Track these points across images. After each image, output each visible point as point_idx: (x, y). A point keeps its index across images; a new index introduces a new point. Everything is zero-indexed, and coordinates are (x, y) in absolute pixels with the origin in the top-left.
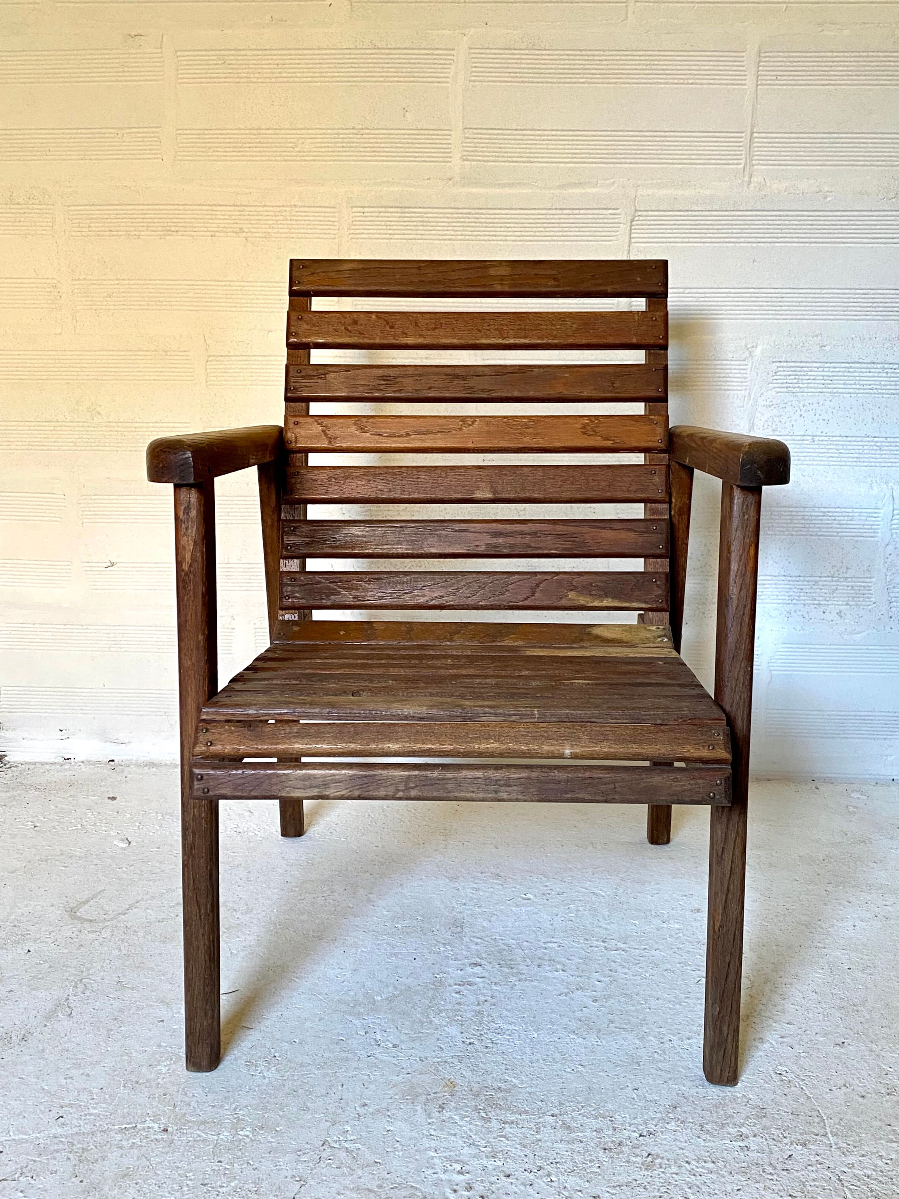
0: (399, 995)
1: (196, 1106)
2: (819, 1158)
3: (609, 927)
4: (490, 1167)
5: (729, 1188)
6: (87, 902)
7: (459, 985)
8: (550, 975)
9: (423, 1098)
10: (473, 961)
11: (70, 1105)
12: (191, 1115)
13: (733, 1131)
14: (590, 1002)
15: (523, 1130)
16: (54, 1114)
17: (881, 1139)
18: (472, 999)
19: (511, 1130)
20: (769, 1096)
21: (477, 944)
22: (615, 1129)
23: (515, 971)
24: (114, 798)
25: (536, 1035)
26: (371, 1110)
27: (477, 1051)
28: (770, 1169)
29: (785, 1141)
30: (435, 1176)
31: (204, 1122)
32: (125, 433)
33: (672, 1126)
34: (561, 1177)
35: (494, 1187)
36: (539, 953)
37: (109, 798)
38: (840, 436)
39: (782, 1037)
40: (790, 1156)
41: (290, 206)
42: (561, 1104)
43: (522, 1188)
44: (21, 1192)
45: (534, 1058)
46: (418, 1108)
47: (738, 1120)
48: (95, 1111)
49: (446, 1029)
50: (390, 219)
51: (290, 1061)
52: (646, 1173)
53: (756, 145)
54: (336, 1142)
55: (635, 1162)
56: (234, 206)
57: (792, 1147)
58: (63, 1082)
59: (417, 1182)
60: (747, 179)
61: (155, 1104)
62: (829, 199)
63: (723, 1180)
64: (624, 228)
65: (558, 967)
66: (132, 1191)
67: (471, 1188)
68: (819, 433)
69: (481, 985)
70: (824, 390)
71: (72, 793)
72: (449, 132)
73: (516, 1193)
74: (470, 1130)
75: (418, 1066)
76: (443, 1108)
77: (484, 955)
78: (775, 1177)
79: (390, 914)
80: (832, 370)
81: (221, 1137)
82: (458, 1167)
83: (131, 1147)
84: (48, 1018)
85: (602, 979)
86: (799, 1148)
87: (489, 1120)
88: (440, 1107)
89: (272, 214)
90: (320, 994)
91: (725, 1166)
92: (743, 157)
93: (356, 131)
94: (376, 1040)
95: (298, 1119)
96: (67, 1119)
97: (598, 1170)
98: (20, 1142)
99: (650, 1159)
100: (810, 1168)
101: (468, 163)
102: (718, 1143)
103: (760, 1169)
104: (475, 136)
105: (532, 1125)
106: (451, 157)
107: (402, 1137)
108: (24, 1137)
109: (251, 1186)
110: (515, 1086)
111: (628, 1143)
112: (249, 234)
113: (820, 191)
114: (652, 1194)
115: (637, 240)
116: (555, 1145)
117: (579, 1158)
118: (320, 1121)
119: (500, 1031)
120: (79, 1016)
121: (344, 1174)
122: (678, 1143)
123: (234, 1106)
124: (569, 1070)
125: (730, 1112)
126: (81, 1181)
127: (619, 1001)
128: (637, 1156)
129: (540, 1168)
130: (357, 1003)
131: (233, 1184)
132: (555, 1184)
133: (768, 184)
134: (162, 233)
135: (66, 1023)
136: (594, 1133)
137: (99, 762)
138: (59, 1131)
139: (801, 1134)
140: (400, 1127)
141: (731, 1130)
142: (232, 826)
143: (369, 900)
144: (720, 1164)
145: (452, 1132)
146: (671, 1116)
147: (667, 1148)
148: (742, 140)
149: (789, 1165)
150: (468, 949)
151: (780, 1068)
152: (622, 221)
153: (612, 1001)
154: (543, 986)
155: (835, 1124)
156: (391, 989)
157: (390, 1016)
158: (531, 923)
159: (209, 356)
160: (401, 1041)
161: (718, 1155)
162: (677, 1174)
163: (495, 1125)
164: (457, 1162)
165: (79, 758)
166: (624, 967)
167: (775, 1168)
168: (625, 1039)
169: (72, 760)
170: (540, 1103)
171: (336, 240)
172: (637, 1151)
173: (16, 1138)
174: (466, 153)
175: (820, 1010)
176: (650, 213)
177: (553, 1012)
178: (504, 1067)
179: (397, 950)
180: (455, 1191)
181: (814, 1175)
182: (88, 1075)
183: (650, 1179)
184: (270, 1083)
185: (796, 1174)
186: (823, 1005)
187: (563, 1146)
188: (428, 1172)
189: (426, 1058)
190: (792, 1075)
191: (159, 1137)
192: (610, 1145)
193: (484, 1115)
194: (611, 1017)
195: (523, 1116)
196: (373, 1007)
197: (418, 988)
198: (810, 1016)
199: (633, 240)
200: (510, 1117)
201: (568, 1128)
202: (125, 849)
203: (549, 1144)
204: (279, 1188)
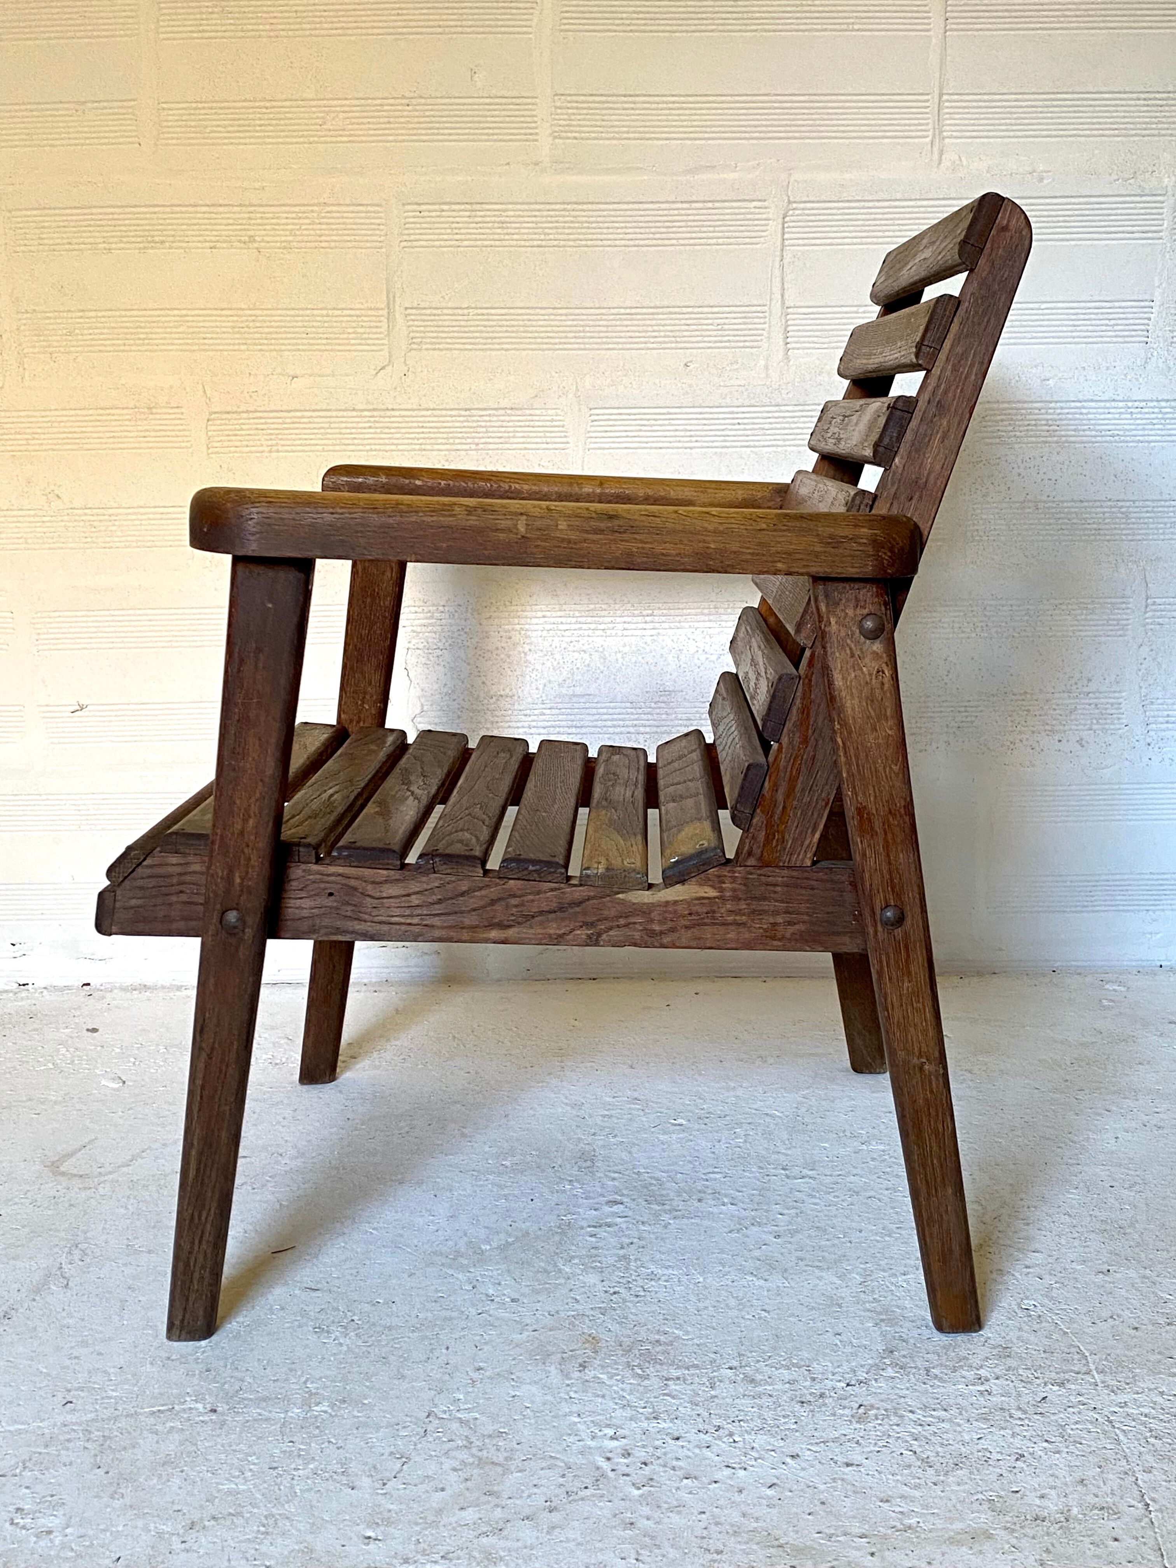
0: (513, 1243)
1: (251, 1381)
2: (1081, 1398)
3: (789, 1152)
4: (653, 1430)
5: (967, 1437)
6: (72, 1154)
7: (595, 1227)
8: (715, 1210)
9: (556, 1357)
10: (610, 1198)
11: (80, 1389)
12: (246, 1392)
13: (970, 1375)
14: (770, 1238)
15: (693, 1387)
16: (60, 1399)
17: (1160, 1373)
18: (613, 1241)
19: (677, 1387)
20: (1014, 1335)
21: (614, 1179)
22: (814, 1379)
23: (667, 1207)
24: (95, 1030)
25: (701, 1280)
26: (488, 1374)
27: (624, 1301)
28: (1019, 1414)
29: (1037, 1382)
30: (581, 1443)
31: (265, 1399)
32: (95, 524)
33: (890, 1372)
34: (746, 1436)
35: (659, 1453)
36: (699, 1185)
37: (88, 1030)
38: (1073, 501)
39: (1027, 1267)
40: (1044, 1398)
41: (319, 205)
42: (740, 1355)
43: (697, 1451)
44: (27, 1487)
45: (701, 1305)
46: (552, 1368)
47: (975, 1361)
48: (114, 1394)
49: (581, 1277)
50: (458, 219)
51: (374, 1324)
52: (858, 1426)
53: (946, 110)
54: (445, 1412)
55: (842, 1415)
56: (240, 205)
57: (1047, 1388)
58: (68, 1362)
59: (558, 1452)
60: (936, 156)
61: (195, 1381)
62: (1045, 182)
63: (958, 1429)
64: (774, 226)
65: (726, 1200)
66: (177, 1481)
67: (629, 1454)
68: (1044, 498)
69: (624, 1226)
70: (1049, 439)
71: (35, 1026)
72: (533, 101)
73: (688, 1457)
74: (622, 1390)
75: (549, 1321)
76: (585, 1367)
77: (625, 1192)
78: (1027, 1422)
79: (494, 1150)
80: (1059, 411)
81: (290, 1414)
82: (610, 1432)
83: (170, 1432)
84: (37, 1291)
85: (785, 1211)
86: (1056, 1388)
87: (647, 1377)
88: (581, 1365)
89: (294, 215)
90: (407, 1246)
91: (961, 1414)
92: (930, 127)
93: (406, 101)
94: (487, 1295)
95: (392, 1389)
96: (77, 1405)
97: (794, 1426)
98: (19, 1432)
99: (861, 1411)
100: (1071, 1410)
101: (561, 141)
102: (951, 1388)
103: (1006, 1414)
104: (569, 105)
105: (705, 1380)
106: (537, 134)
107: (533, 1402)
108: (22, 1427)
109: (337, 1468)
110: (678, 1337)
111: (832, 1394)
112: (263, 244)
113: (1034, 171)
114: (867, 1449)
115: (792, 242)
116: (737, 1401)
117: (768, 1415)
118: (421, 1389)
119: (653, 1277)
120: (79, 1287)
121: (459, 1447)
122: (898, 1391)
123: (303, 1379)
124: (750, 1317)
125: (963, 1353)
126: (107, 1473)
127: (809, 1236)
128: (845, 1408)
129: (718, 1428)
130: (458, 1254)
131: (312, 1466)
132: (741, 1445)
133: (965, 163)
134: (141, 245)
135: (62, 1296)
136: (787, 1386)
137: (67, 987)
138: (69, 1418)
139: (1057, 1373)
140: (529, 1392)
141: (965, 1373)
142: (265, 1056)
143: (464, 1135)
144: (954, 1411)
145: (598, 1393)
146: (887, 1361)
147: (883, 1397)
148: (927, 104)
149: (1044, 1408)
150: (603, 1186)
151: (1026, 1302)
152: (771, 216)
153: (800, 1236)
154: (706, 1223)
155: (1101, 1360)
156: (502, 1235)
157: (504, 1267)
158: (686, 1153)
159: (211, 413)
160: (523, 1295)
161: (952, 1402)
162: (898, 1425)
163: (654, 1382)
164: (608, 1426)
165: (40, 984)
166: (812, 1197)
167: (1025, 1412)
168: (820, 1278)
169: (30, 987)
170: (713, 1356)
171: (384, 250)
172: (844, 1403)
173: (11, 1428)
174: (557, 129)
175: (1076, 1235)
176: (809, 205)
177: (722, 1251)
178: (661, 1317)
179: (506, 1191)
180: (609, 1459)
181: (1076, 1418)
182: (100, 1354)
183: (863, 1433)
184: (349, 1349)
185: (1053, 1418)
186: (1079, 1229)
187: (747, 1401)
188: (571, 1439)
189: (557, 1312)
190: (1043, 1309)
191: (206, 1418)
192: (809, 1398)
193: (639, 1372)
194: (799, 1254)
195: (692, 1371)
196: (481, 1258)
197: (539, 1233)
198: (1063, 1242)
199: (787, 243)
200: (675, 1373)
201: (752, 1381)
202: (118, 1090)
203: (729, 1401)
204: (375, 1467)
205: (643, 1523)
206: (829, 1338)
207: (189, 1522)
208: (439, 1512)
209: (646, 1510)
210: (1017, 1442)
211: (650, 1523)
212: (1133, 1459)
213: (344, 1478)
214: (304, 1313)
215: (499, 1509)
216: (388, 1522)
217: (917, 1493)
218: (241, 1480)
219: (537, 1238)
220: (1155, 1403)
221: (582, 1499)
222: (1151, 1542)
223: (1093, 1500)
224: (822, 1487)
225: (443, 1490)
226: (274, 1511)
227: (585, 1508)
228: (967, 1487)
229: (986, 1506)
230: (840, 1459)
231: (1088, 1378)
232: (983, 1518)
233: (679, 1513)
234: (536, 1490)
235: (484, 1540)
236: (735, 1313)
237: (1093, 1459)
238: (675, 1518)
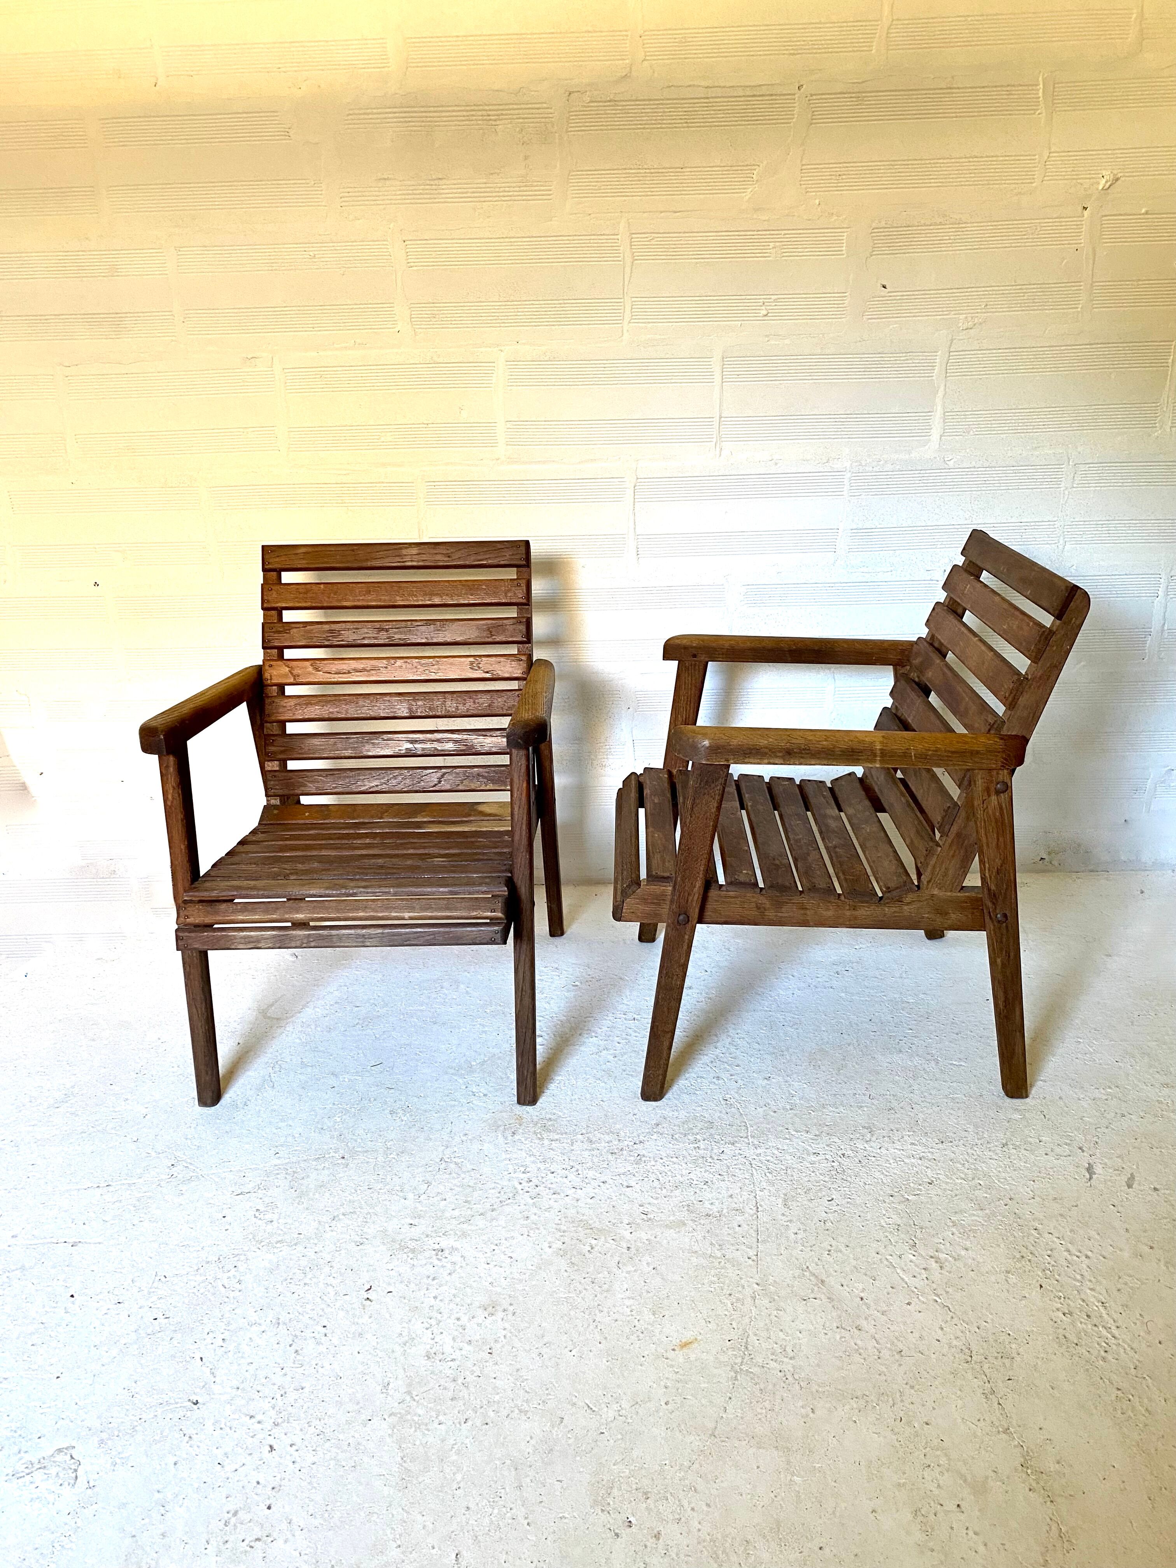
0: (487, 1061)
1: (360, 1141)
2: (740, 1151)
4: (542, 1168)
5: (684, 1172)
6: (272, 1005)
8: (587, 1041)
9: (502, 1128)
11: (282, 1146)
12: (358, 1147)
13: (691, 1138)
14: (611, 1058)
15: (563, 1144)
16: (273, 1151)
17: (780, 1137)
19: (556, 1145)
20: (717, 1115)
22: (619, 1140)
23: (564, 1039)
25: (575, 1083)
26: (470, 1137)
28: (710, 1160)
29: (722, 1142)
30: (509, 1175)
31: (367, 1151)
33: (655, 1137)
34: (584, 1172)
35: (544, 1180)
36: (581, 1026)
39: (731, 1076)
40: (723, 1151)
41: (379, 483)
42: (588, 1127)
43: (561, 1179)
44: (261, 1199)
45: (573, 1098)
46: (499, 1135)
47: (695, 1130)
48: (298, 1148)
50: (456, 490)
51: (418, 1109)
52: (636, 1166)
53: (723, 426)
54: (448, 1158)
55: (629, 1160)
57: (726, 1146)
58: (275, 1131)
59: (498, 1180)
60: (718, 453)
61: (335, 1142)
62: (779, 466)
63: (681, 1168)
64: (630, 492)
66: (327, 1195)
67: (530, 1181)
70: (783, 604)
72: (495, 425)
73: (557, 1183)
74: (531, 1146)
75: (500, 1107)
76: (514, 1133)
78: (713, 1164)
80: (787, 589)
81: (378, 1159)
83: (323, 1169)
84: (259, 1090)
86: (730, 1146)
87: (543, 1139)
89: (366, 488)
90: (436, 1062)
91: (684, 1160)
92: (715, 436)
93: (425, 426)
94: (472, 1092)
95: (425, 1146)
96: (281, 1154)
97: (607, 1166)
99: (639, 1157)
100: (734, 1157)
101: (511, 447)
102: (681, 1145)
103: (704, 1160)
104: (515, 427)
105: (569, 1141)
106: (497, 443)
107: (489, 1153)
109: (398, 1188)
110: (560, 1116)
111: (627, 1149)
112: (349, 504)
113: (773, 460)
114: (638, 1179)
115: (640, 500)
116: (583, 1152)
117: (596, 1160)
118: (438, 1146)
120: (279, 1087)
121: (454, 1178)
122: (657, 1147)
123: (384, 1140)
124: (595, 1105)
125: (691, 1126)
126: (296, 1191)
127: (631, 1056)
128: (631, 1156)
129: (572, 1167)
130: (460, 1068)
131: (387, 1187)
132: (581, 1176)
133: (734, 456)
135: (271, 1092)
136: (607, 1144)
138: (278, 1162)
139: (732, 1137)
140: (488, 1147)
141: (690, 1137)
144: (681, 1158)
145: (519, 1148)
146: (655, 1130)
147: (650, 1150)
148: (713, 424)
149: (723, 1157)
151: (727, 1096)
152: (628, 486)
153: (626, 1056)
154: (582, 1049)
155: (754, 1130)
156: (482, 1056)
157: (482, 1075)
158: (577, 1004)
161: (680, 1153)
162: (654, 1166)
163: (546, 1142)
164: (522, 1166)
166: (635, 1032)
167: (713, 1159)
170: (575, 1127)
172: (631, 1153)
174: (508, 440)
175: (759, 1056)
176: (648, 480)
177: (587, 1067)
178: (553, 1105)
180: (521, 1183)
181: (736, 1162)
182: (290, 1126)
183: (637, 1170)
184: (406, 1123)
185: (725, 1162)
186: (762, 1052)
187: (586, 1153)
188: (506, 1173)
189: (505, 1102)
190: (734, 1100)
191: (339, 1162)
192: (616, 1151)
193: (540, 1136)
194: (624, 1067)
195: (564, 1136)
196: (471, 1070)
197: (500, 1055)
198: (752, 1060)
199: (636, 500)
200: (557, 1137)
201: (591, 1141)
202: (294, 962)
203: (579, 1152)
204: (415, 1188)
205: (533, 1217)
206: (630, 1116)
207: (332, 1217)
208: (443, 1211)
209: (535, 1210)
210: (706, 1175)
211: (536, 1217)
212: (757, 1184)
213: (402, 1194)
214: (386, 1103)
215: (469, 1210)
216: (420, 1217)
217: (656, 1202)
218: (355, 1195)
219: (499, 1058)
220: (774, 1154)
221: (507, 1205)
222: (755, 1227)
223: (734, 1205)
224: (615, 1198)
225: (445, 1200)
226: (371, 1211)
227: (507, 1209)
228: (679, 1198)
229: (686, 1208)
230: (625, 1184)
231: (746, 1140)
232: (683, 1215)
233: (549, 1212)
234: (486, 1200)
235: (462, 1225)
236: (589, 1102)
237: (739, 1185)
238: (547, 1214)
